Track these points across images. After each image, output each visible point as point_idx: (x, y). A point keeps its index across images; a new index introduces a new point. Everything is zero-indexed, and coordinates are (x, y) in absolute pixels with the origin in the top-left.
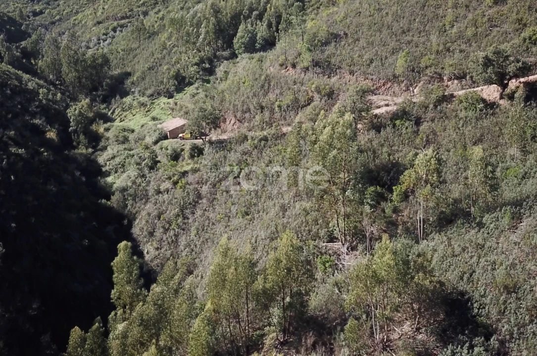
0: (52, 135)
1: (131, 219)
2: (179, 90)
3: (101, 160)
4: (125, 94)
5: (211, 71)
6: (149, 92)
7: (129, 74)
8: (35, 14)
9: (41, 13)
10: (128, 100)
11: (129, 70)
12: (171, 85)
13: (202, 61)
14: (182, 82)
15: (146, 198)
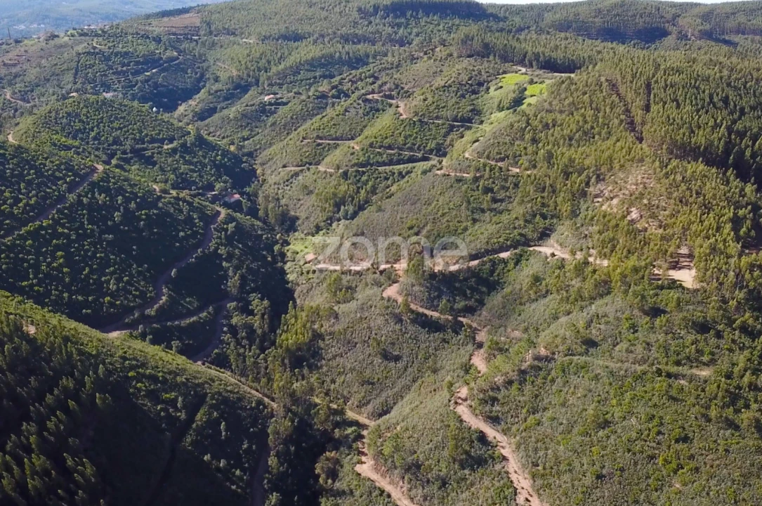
0: (269, 259)
1: (294, 291)
2: (317, 233)
3: (286, 268)
4: (295, 231)
5: (331, 225)
6: (305, 232)
7: (297, 218)
8: (244, 139)
9: (248, 139)
10: (296, 234)
11: (298, 214)
12: (314, 230)
13: (327, 220)
14: (318, 229)
15: (299, 285)
